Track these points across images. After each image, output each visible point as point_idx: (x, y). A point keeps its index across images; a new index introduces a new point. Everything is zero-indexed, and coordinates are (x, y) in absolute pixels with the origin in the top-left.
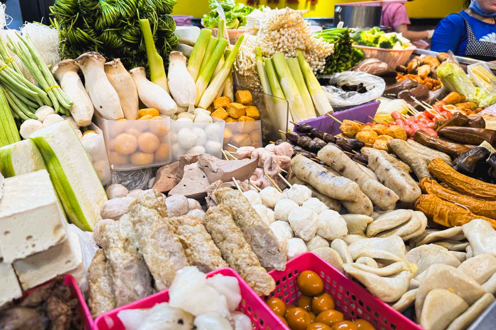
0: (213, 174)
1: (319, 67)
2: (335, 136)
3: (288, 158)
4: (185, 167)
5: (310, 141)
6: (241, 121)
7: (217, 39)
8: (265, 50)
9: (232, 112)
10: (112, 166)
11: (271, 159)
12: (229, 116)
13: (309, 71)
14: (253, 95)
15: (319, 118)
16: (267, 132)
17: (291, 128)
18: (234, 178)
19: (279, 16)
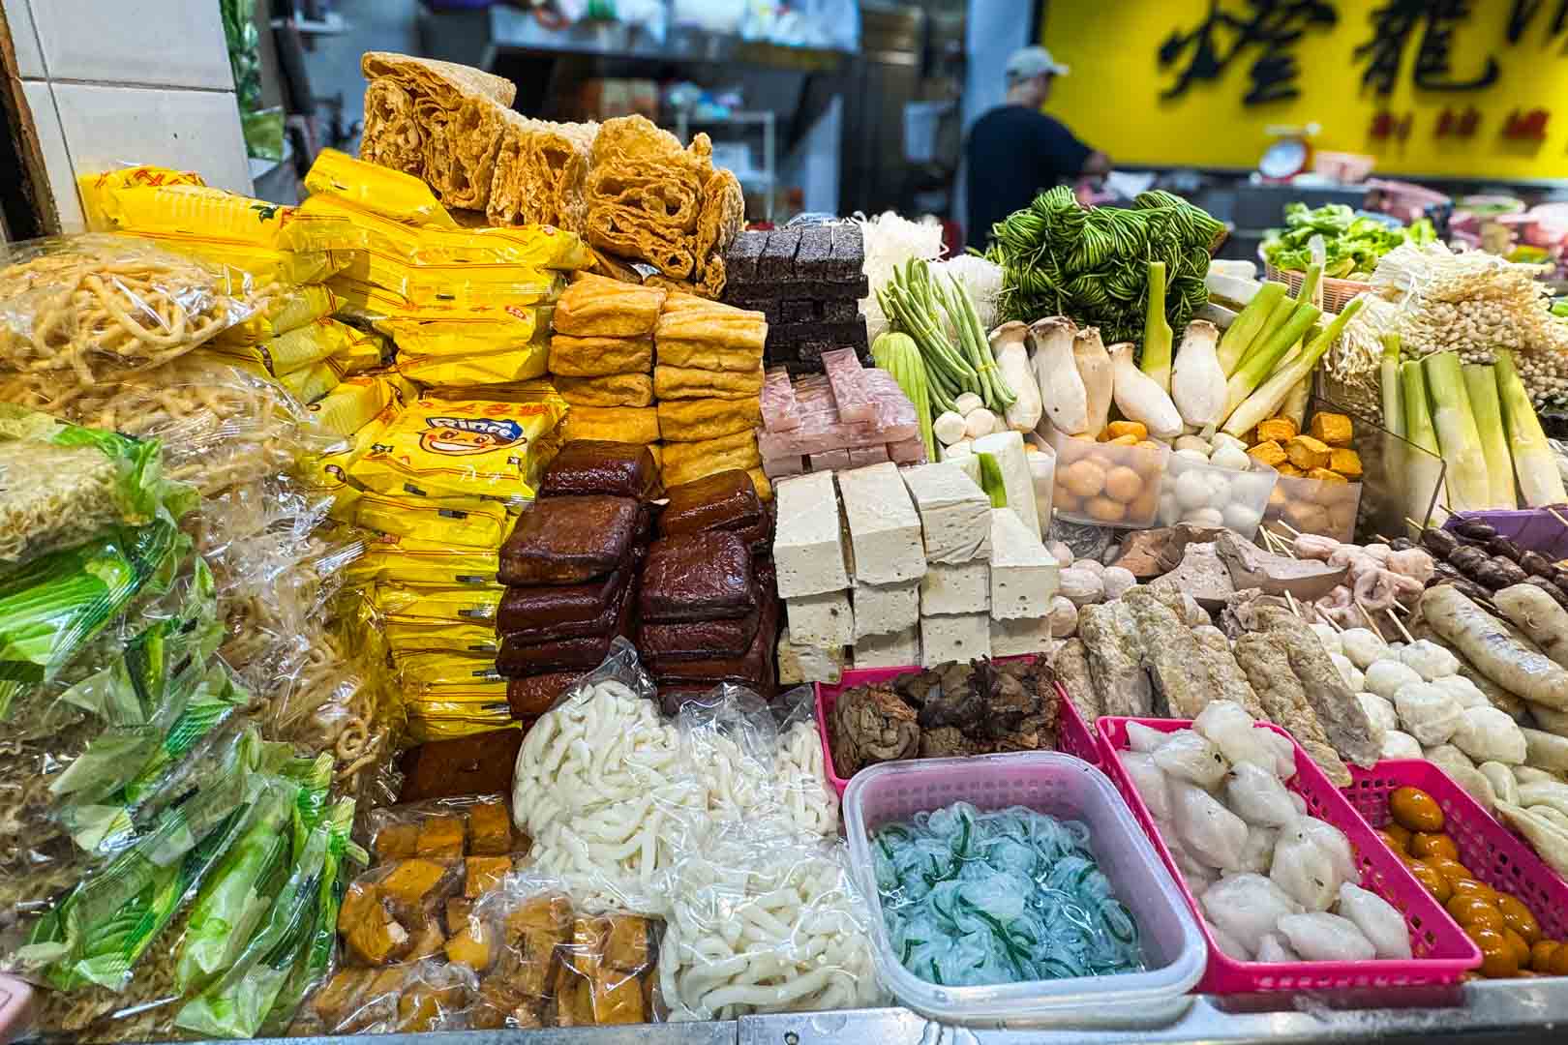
0: (1246, 574)
1: (1555, 390)
2: (1555, 565)
3: (1419, 585)
4: (1188, 546)
5: (1483, 560)
6: (1314, 476)
7: (1296, 302)
8: (1410, 342)
9: (1298, 455)
10: (1055, 510)
11: (1377, 577)
12: (1288, 462)
13: (1521, 400)
14: (1354, 427)
15: (1524, 512)
16: (1373, 511)
17: (1440, 519)
18: (1287, 593)
19: (1466, 277)
